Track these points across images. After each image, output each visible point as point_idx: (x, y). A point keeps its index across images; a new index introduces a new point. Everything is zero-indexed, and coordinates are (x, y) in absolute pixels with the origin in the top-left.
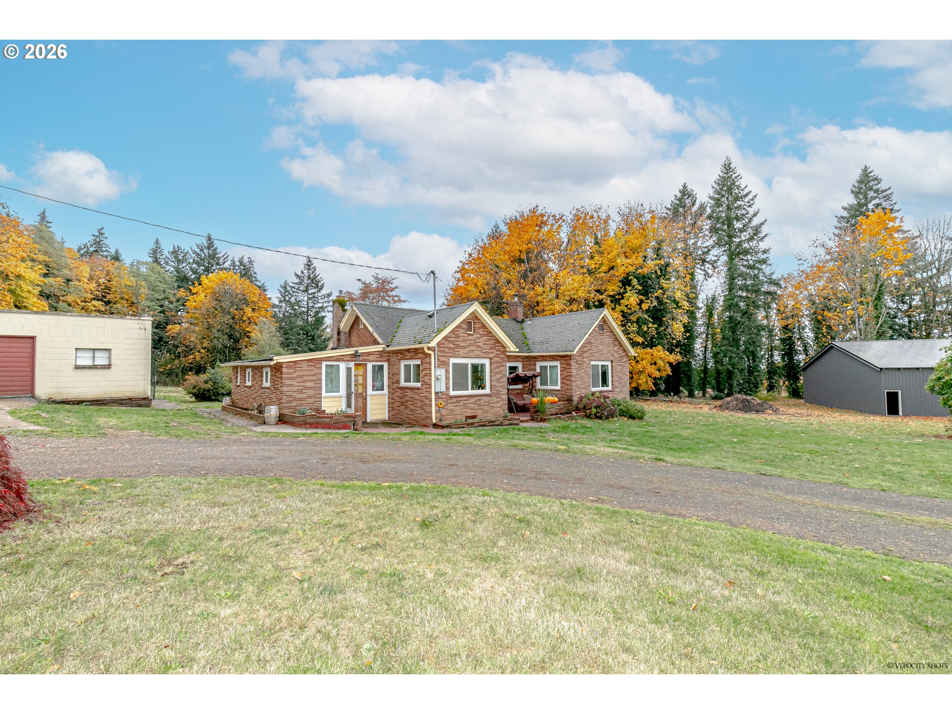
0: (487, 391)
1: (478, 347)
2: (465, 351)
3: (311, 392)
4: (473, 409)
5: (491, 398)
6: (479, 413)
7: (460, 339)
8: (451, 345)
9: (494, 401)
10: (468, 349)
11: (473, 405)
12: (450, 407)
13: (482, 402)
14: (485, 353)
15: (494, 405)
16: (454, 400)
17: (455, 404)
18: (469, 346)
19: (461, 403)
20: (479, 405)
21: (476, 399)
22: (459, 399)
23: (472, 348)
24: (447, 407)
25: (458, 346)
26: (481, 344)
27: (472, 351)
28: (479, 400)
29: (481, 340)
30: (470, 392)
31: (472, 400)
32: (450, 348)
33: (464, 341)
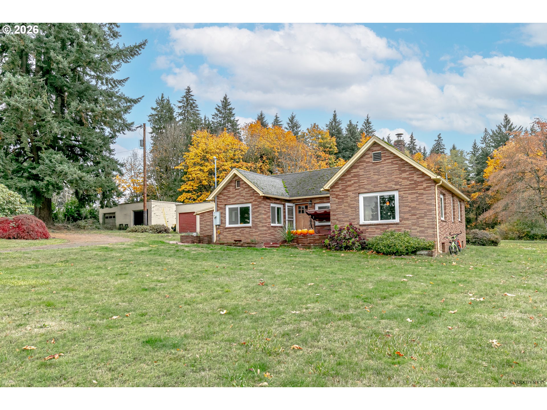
0: (250, 225)
1: (242, 196)
2: (234, 200)
3: (209, 227)
4: (238, 236)
5: (251, 229)
6: (242, 238)
7: (231, 193)
8: (225, 198)
9: (254, 231)
10: (235, 199)
11: (239, 234)
12: (225, 234)
13: (244, 232)
14: (247, 199)
15: (254, 234)
16: (227, 230)
17: (228, 233)
18: (236, 196)
19: (231, 232)
20: (243, 233)
21: (241, 229)
22: (230, 229)
23: (238, 197)
24: (223, 234)
25: (229, 197)
26: (244, 194)
27: (238, 199)
28: (243, 230)
29: (244, 191)
30: (239, 225)
31: (238, 230)
32: (225, 199)
33: (233, 194)
